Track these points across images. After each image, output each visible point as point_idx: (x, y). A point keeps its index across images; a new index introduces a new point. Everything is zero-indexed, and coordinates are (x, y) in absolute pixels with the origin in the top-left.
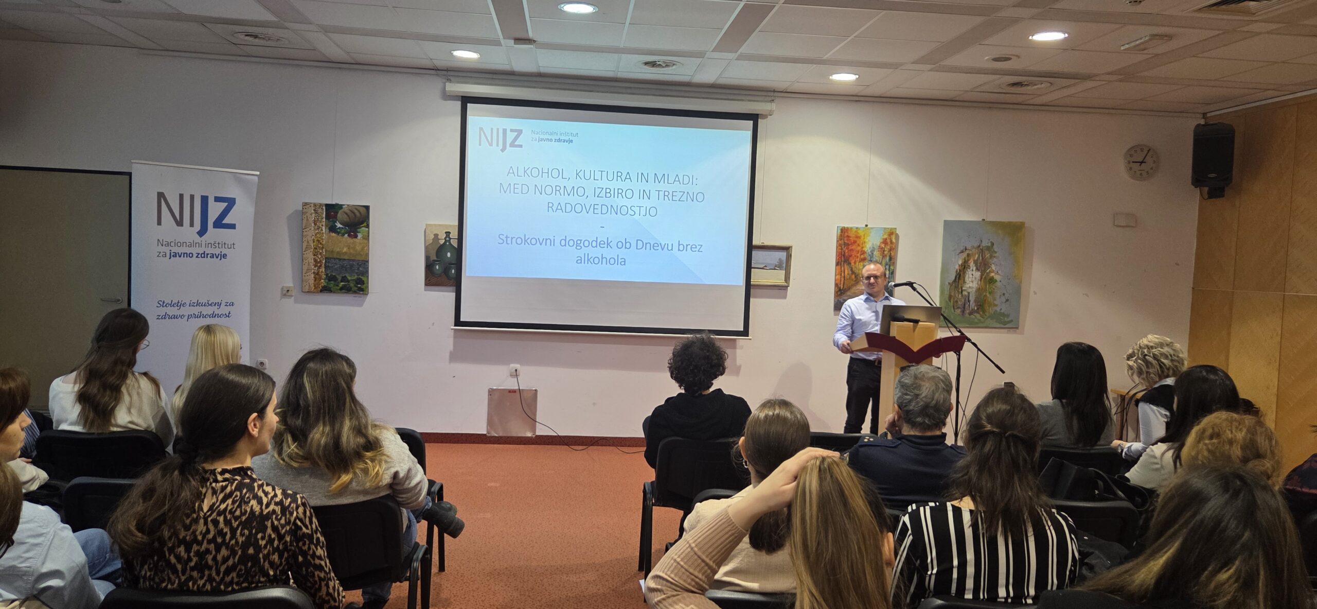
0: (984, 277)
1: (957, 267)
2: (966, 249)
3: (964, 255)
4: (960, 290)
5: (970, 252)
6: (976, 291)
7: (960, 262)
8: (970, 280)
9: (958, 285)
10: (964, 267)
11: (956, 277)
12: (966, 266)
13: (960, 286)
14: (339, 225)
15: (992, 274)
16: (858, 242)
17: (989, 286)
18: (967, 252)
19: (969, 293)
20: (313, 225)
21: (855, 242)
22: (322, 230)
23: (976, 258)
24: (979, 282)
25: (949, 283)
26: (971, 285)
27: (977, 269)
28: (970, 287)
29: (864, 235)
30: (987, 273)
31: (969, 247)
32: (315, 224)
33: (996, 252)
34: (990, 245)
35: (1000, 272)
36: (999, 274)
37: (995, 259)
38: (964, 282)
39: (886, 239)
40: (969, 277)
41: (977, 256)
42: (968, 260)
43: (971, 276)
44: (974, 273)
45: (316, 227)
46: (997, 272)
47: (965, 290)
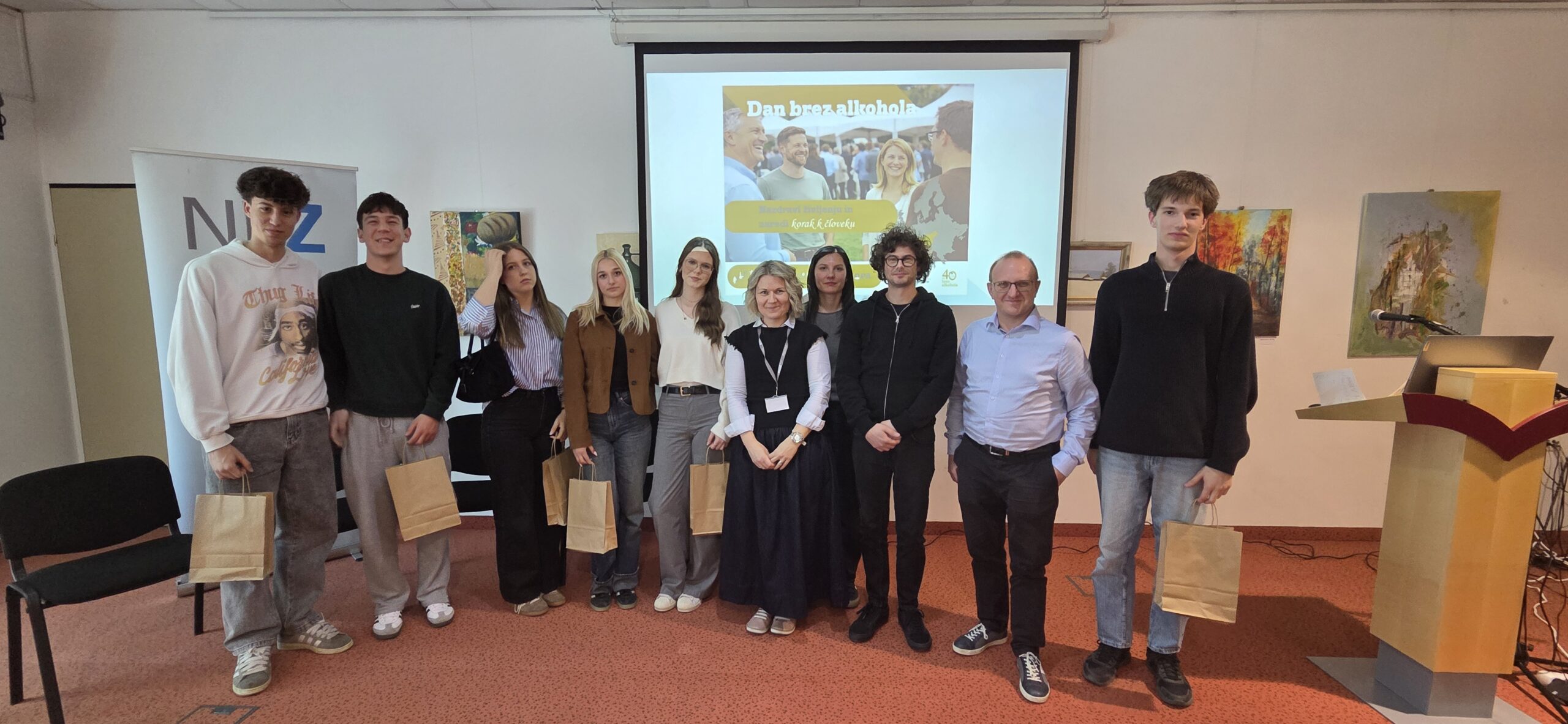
0: (1427, 279)
1: (1385, 266)
2: (1402, 237)
3: (1399, 247)
4: (1388, 301)
5: (1408, 242)
6: (1414, 302)
7: (1391, 258)
8: (1405, 284)
9: (1386, 294)
10: (1397, 265)
11: (1383, 281)
12: (1401, 264)
13: (1388, 294)
14: (480, 242)
15: (1442, 275)
16: (1229, 234)
17: (1435, 293)
18: (1404, 242)
19: (1402, 305)
20: (446, 243)
21: (1225, 234)
22: (458, 250)
23: (1417, 252)
24: (1420, 288)
25: (1371, 291)
26: (1406, 292)
27: (1418, 268)
28: (1404, 296)
29: (1239, 223)
30: (1434, 273)
31: (1406, 233)
32: (449, 242)
33: (1451, 241)
34: (1441, 229)
35: (1454, 271)
36: (1452, 275)
37: (1448, 252)
38: (1396, 288)
39: (1275, 228)
40: (1403, 281)
41: (1419, 247)
42: (1404, 256)
43: (1407, 279)
44: (1412, 273)
45: (451, 246)
46: (1449, 269)
47: (1396, 300)
